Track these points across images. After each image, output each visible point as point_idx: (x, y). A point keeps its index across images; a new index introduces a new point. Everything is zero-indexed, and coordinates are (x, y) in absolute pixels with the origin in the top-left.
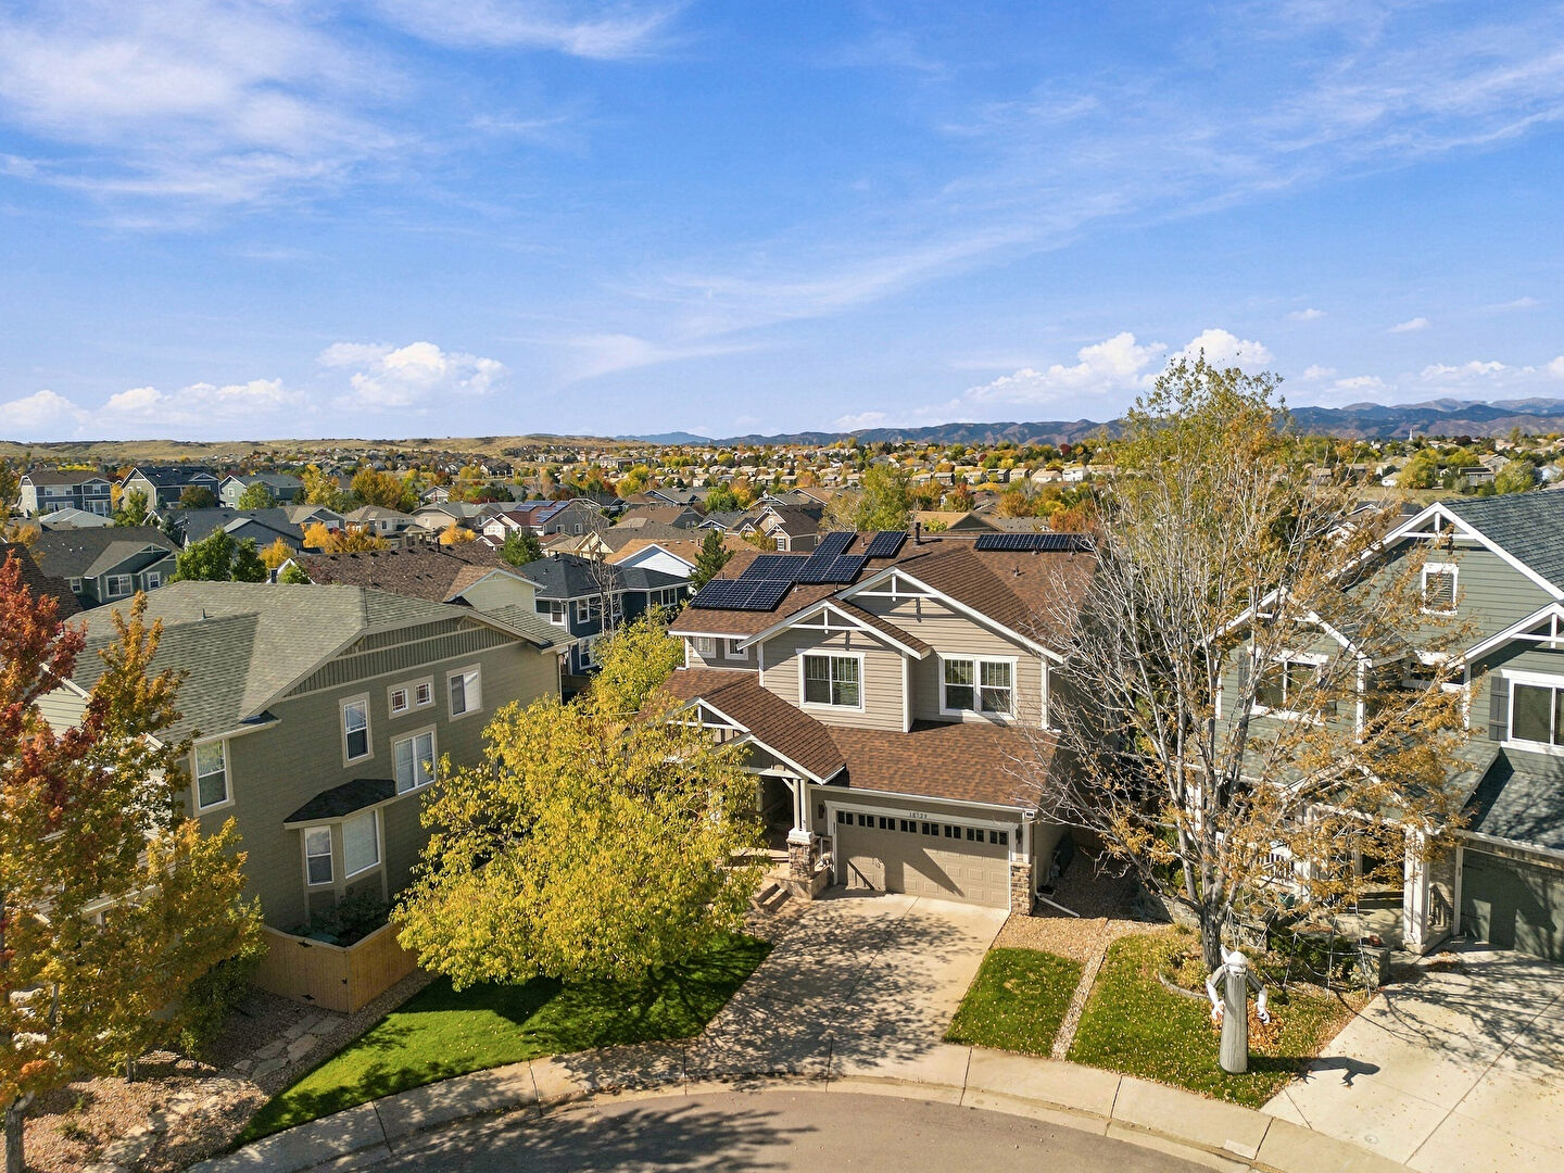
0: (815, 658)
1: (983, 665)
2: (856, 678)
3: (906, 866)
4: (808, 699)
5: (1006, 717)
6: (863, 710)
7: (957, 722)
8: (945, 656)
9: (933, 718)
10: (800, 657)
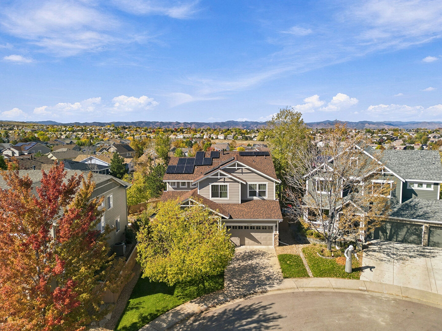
0: (214, 185)
1: (259, 185)
2: (227, 190)
3: (245, 238)
4: (212, 197)
5: (264, 198)
6: (228, 199)
7: (252, 200)
8: (249, 183)
9: (246, 199)
10: (210, 186)
